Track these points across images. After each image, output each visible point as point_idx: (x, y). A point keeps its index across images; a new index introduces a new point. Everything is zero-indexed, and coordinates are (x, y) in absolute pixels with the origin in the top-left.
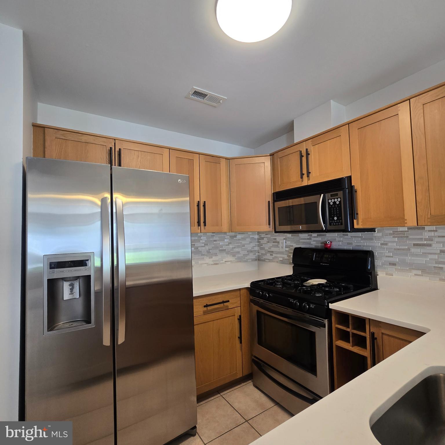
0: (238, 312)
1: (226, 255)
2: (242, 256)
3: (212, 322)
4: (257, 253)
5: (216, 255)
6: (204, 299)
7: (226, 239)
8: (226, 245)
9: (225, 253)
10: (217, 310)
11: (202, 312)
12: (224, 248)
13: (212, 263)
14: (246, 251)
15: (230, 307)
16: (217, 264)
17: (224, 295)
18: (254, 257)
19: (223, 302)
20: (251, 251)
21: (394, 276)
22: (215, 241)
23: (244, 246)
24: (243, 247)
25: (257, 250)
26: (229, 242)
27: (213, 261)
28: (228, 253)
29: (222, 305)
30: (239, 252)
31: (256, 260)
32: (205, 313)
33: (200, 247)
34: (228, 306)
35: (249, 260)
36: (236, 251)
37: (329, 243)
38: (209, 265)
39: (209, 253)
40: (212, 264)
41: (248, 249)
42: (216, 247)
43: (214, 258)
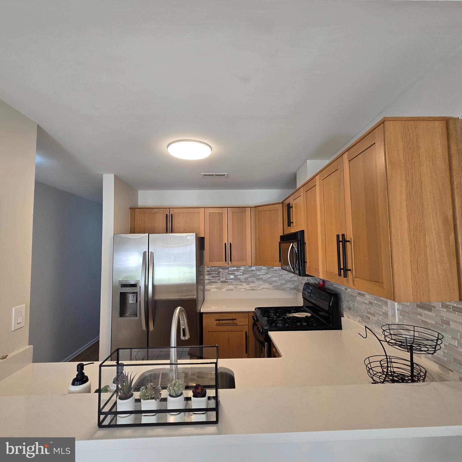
0: (246, 329)
1: (263, 283)
2: (280, 284)
3: (223, 332)
4: (296, 283)
5: (253, 282)
6: (217, 315)
7: (263, 269)
8: (263, 275)
9: (262, 281)
10: (228, 325)
11: (215, 324)
12: (261, 277)
13: (250, 288)
14: (284, 281)
15: (238, 324)
16: (254, 290)
17: (233, 315)
18: (292, 286)
19: (233, 320)
20: (290, 281)
21: (350, 320)
22: (253, 271)
23: (282, 276)
24: (280, 277)
25: (296, 280)
26: (266, 272)
27: (250, 287)
28: (264, 281)
29: (232, 321)
30: (277, 281)
31: (294, 289)
32: (217, 325)
33: (238, 275)
34: (237, 323)
35: (286, 289)
36: (273, 280)
37: (321, 282)
38: (247, 290)
39: (246, 281)
40: (249, 290)
41: (286, 279)
42: (253, 276)
43: (252, 285)
